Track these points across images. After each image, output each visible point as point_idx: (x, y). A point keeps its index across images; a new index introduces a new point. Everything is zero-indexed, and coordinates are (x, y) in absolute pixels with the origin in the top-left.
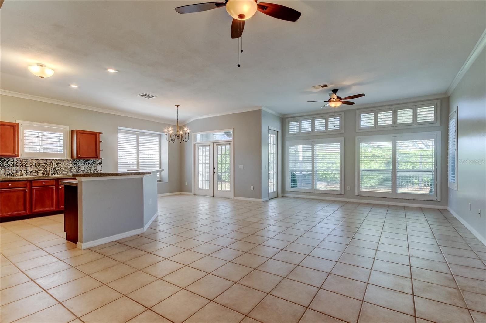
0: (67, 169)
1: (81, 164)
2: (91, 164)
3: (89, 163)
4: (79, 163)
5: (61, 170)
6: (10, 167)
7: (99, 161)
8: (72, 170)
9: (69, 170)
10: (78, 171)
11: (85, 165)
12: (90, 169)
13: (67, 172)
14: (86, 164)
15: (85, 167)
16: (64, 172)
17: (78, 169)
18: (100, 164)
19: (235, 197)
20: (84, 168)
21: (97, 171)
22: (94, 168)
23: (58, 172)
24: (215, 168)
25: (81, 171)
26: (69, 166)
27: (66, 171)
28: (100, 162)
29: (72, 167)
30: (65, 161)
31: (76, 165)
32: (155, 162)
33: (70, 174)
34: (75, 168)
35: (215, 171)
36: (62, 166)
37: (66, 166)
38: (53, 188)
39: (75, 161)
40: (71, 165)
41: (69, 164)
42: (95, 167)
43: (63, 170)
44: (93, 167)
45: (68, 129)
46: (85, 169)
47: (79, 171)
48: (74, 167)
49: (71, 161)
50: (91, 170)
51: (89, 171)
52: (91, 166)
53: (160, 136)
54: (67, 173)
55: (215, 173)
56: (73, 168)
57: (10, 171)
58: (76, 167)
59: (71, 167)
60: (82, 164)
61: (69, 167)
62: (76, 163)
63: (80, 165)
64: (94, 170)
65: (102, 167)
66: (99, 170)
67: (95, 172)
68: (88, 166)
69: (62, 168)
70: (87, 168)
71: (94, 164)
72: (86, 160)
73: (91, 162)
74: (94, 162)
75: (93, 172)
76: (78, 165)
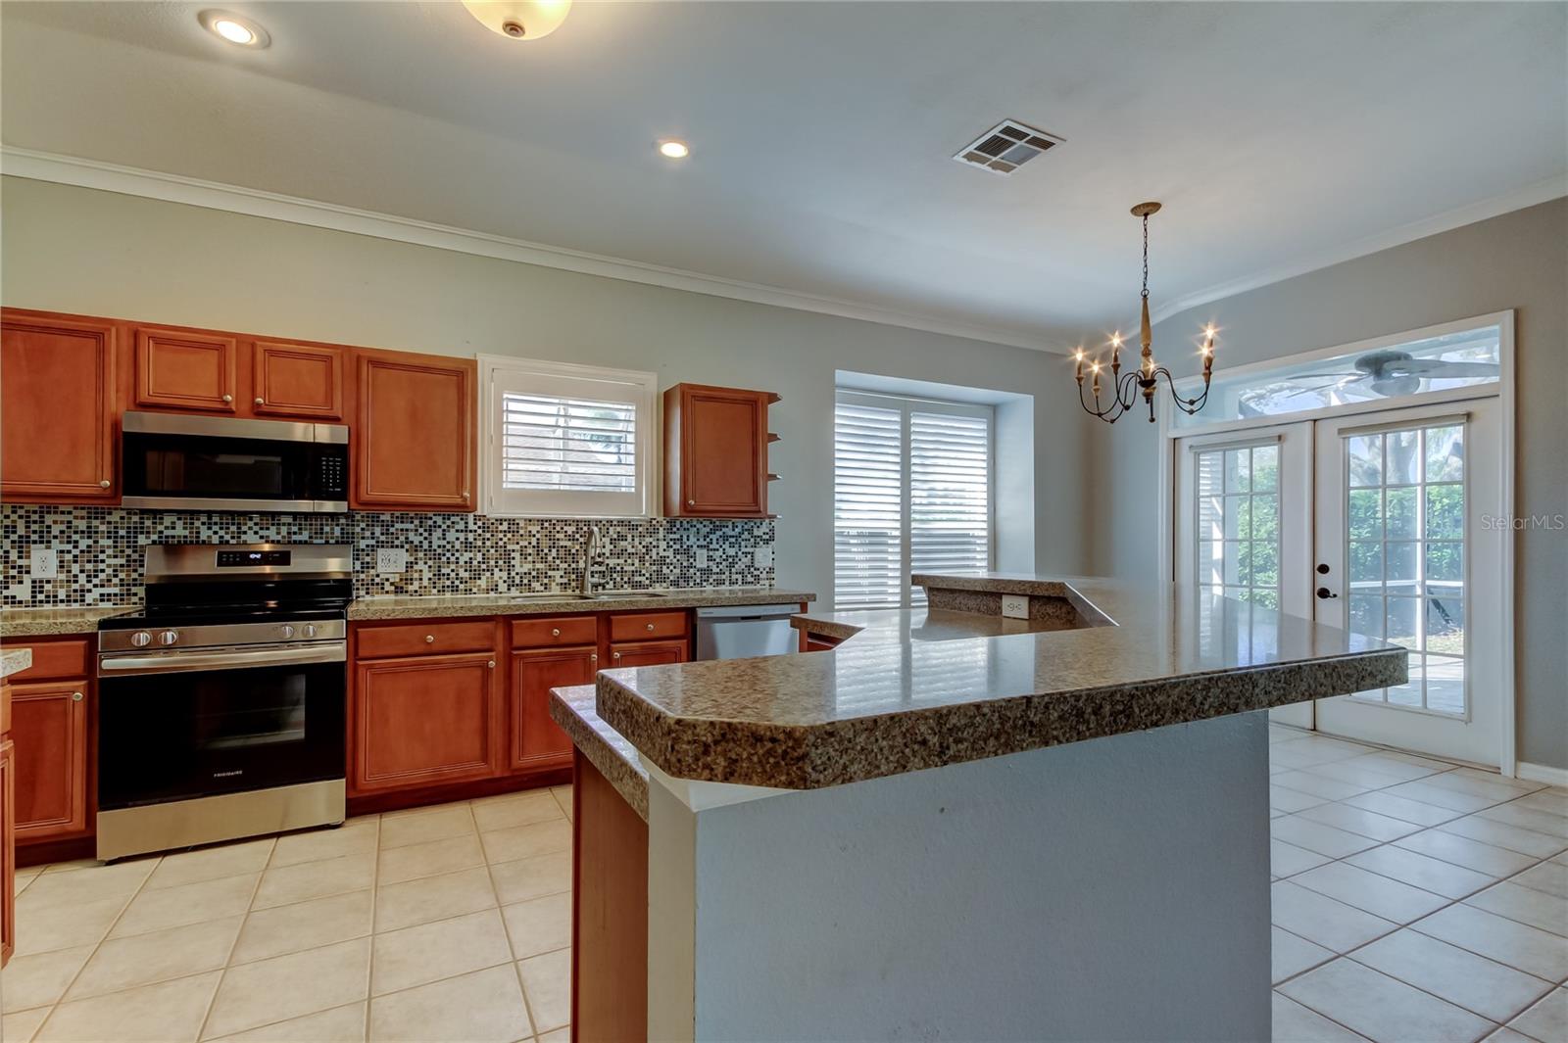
0: (647, 564)
1: (698, 543)
2: (733, 540)
3: (725, 538)
4: (691, 536)
5: (625, 568)
6: (453, 555)
7: (764, 528)
8: (664, 567)
9: (654, 568)
10: (685, 570)
11: (711, 547)
12: (732, 565)
13: (648, 575)
14: (714, 541)
15: (711, 553)
16: (637, 578)
17: (685, 564)
18: (767, 542)
19: (1523, 765)
20: (710, 559)
21: (756, 573)
22: (744, 560)
23: (615, 575)
24: (1324, 569)
25: (698, 574)
26: (654, 550)
27: (643, 572)
28: (767, 531)
29: (666, 554)
30: (640, 529)
31: (678, 547)
32: (971, 532)
33: (657, 585)
34: (675, 560)
35: (1323, 581)
36: (630, 550)
37: (644, 550)
38: (589, 654)
39: (675, 529)
40: (663, 545)
41: (654, 543)
42: (749, 556)
43: (633, 568)
44: (740, 553)
45: (653, 384)
46: (711, 563)
47: (692, 570)
48: (672, 557)
49: (661, 529)
50: (733, 570)
51: (727, 573)
52: (731, 552)
53: (993, 413)
54: (648, 582)
55: (1324, 593)
56: (668, 561)
57: (453, 571)
58: (678, 557)
59: (662, 554)
60: (702, 539)
61: (654, 557)
62: (677, 536)
63: (695, 547)
64: (743, 567)
65: (773, 556)
66: (761, 570)
67: (750, 579)
68: (721, 549)
69: (629, 561)
70: (718, 560)
71: (743, 543)
72: (718, 523)
73: (733, 533)
74: (746, 533)
75: (740, 577)
76: (685, 547)
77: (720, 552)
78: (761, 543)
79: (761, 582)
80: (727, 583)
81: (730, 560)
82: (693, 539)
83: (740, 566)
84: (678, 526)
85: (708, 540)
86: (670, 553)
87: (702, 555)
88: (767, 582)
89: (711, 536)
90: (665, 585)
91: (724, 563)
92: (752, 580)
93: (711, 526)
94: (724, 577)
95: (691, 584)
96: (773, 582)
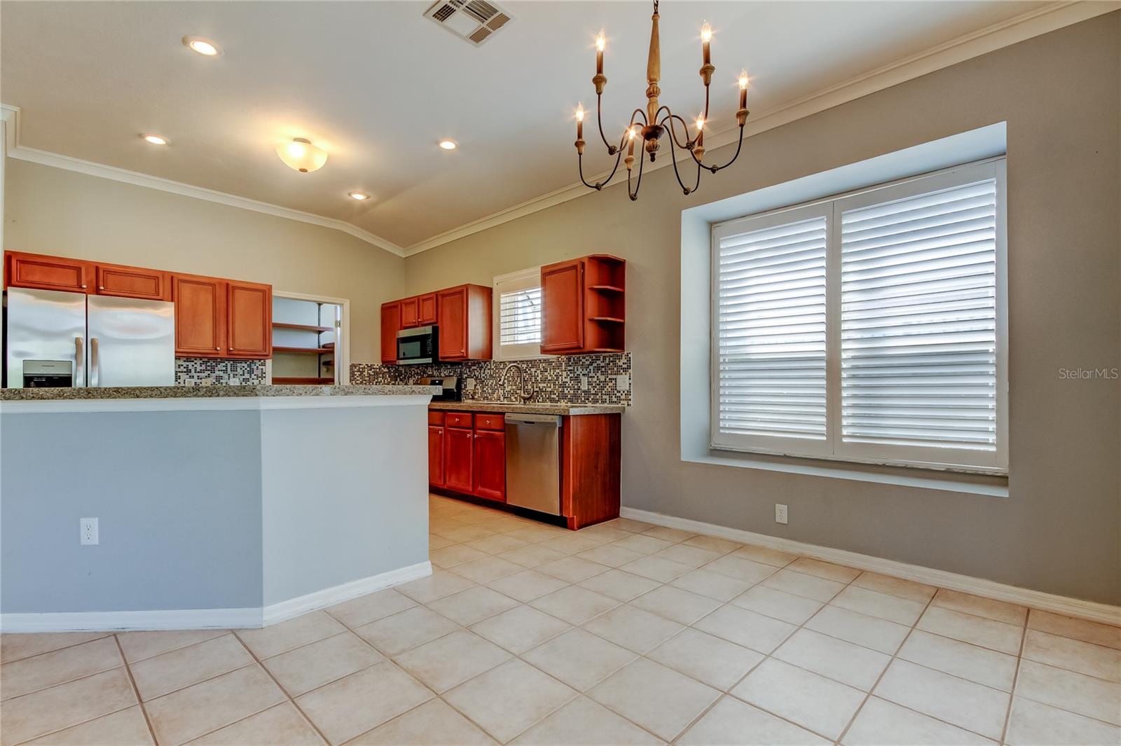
0: (557, 387)
1: (583, 373)
2: (603, 369)
3: (598, 368)
4: (579, 367)
5: (547, 389)
7: (624, 359)
8: (565, 389)
9: (560, 389)
10: (576, 391)
11: (590, 375)
12: (602, 388)
13: (557, 394)
14: (592, 371)
15: (590, 379)
16: (553, 396)
17: (576, 387)
18: (625, 370)
20: (589, 383)
21: (618, 394)
22: (610, 384)
23: (543, 394)
25: (583, 394)
26: (560, 377)
27: (555, 392)
28: (625, 361)
29: (566, 380)
30: (553, 364)
31: (571, 375)
33: (562, 401)
34: (570, 385)
36: (549, 378)
37: (555, 378)
39: (570, 363)
40: (564, 374)
41: (560, 373)
42: (614, 382)
43: (550, 389)
44: (607, 379)
46: (590, 387)
47: (579, 392)
48: (569, 382)
49: (563, 363)
50: (603, 392)
51: (600, 394)
52: (602, 378)
56: (567, 385)
58: (572, 382)
59: (564, 380)
60: (585, 369)
61: (560, 383)
62: (572, 368)
63: (581, 375)
64: (610, 390)
65: (631, 381)
66: (622, 392)
68: (596, 377)
69: (549, 385)
70: (594, 385)
71: (609, 372)
72: (594, 358)
73: (603, 364)
74: (611, 364)
75: (607, 397)
76: (576, 375)
77: (595, 379)
78: (622, 371)
79: (622, 402)
80: (600, 402)
81: (602, 384)
82: (580, 370)
83: (608, 389)
84: (572, 361)
85: (588, 370)
86: (568, 380)
87: (584, 380)
88: (626, 402)
89: (590, 367)
90: (566, 401)
91: (598, 387)
92: (616, 400)
93: (590, 360)
94: (598, 397)
95: (579, 401)
96: (630, 402)
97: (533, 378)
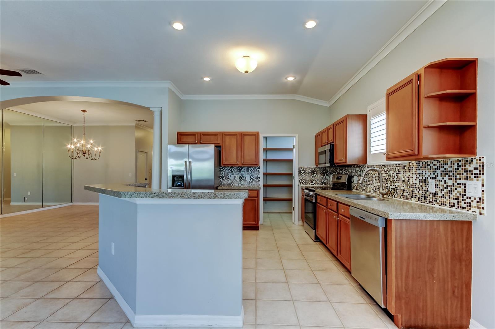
0: (409, 187)
1: (431, 176)
2: (451, 174)
3: (446, 172)
4: (427, 171)
5: (401, 188)
7: (475, 164)
8: (415, 189)
9: (411, 189)
10: (424, 192)
11: (438, 178)
12: (450, 192)
13: (409, 193)
14: (439, 175)
15: (438, 183)
16: (405, 194)
17: (424, 188)
18: (477, 176)
20: (437, 186)
21: (469, 201)
22: (459, 189)
23: (398, 191)
25: (431, 195)
26: (411, 179)
27: (407, 191)
28: (477, 166)
30: (406, 168)
31: (420, 178)
33: (413, 199)
34: (420, 186)
36: (403, 179)
37: (407, 179)
39: (420, 167)
40: (414, 176)
41: (411, 175)
42: (463, 187)
44: (456, 184)
46: (438, 190)
47: (427, 193)
48: (418, 184)
49: (414, 167)
50: (451, 196)
51: (447, 198)
52: (450, 183)
54: (409, 197)
56: (417, 186)
58: (421, 184)
59: (414, 182)
60: (432, 173)
61: (411, 184)
62: (420, 172)
63: (429, 178)
64: (458, 194)
65: (483, 188)
66: (472, 199)
67: (463, 205)
68: (443, 181)
69: (402, 184)
70: (441, 188)
71: (458, 177)
72: (442, 162)
73: (451, 169)
74: (460, 169)
75: (456, 202)
76: (424, 178)
77: (443, 183)
78: (472, 177)
79: (473, 209)
80: (448, 205)
81: (449, 188)
82: (428, 173)
83: (456, 194)
84: (421, 165)
85: (436, 174)
86: (417, 181)
87: (432, 183)
88: (478, 211)
89: (438, 171)
90: (416, 199)
91: (445, 190)
92: (465, 206)
93: (438, 165)
94: (445, 200)
95: (428, 202)
96: (482, 211)
97: (391, 178)
